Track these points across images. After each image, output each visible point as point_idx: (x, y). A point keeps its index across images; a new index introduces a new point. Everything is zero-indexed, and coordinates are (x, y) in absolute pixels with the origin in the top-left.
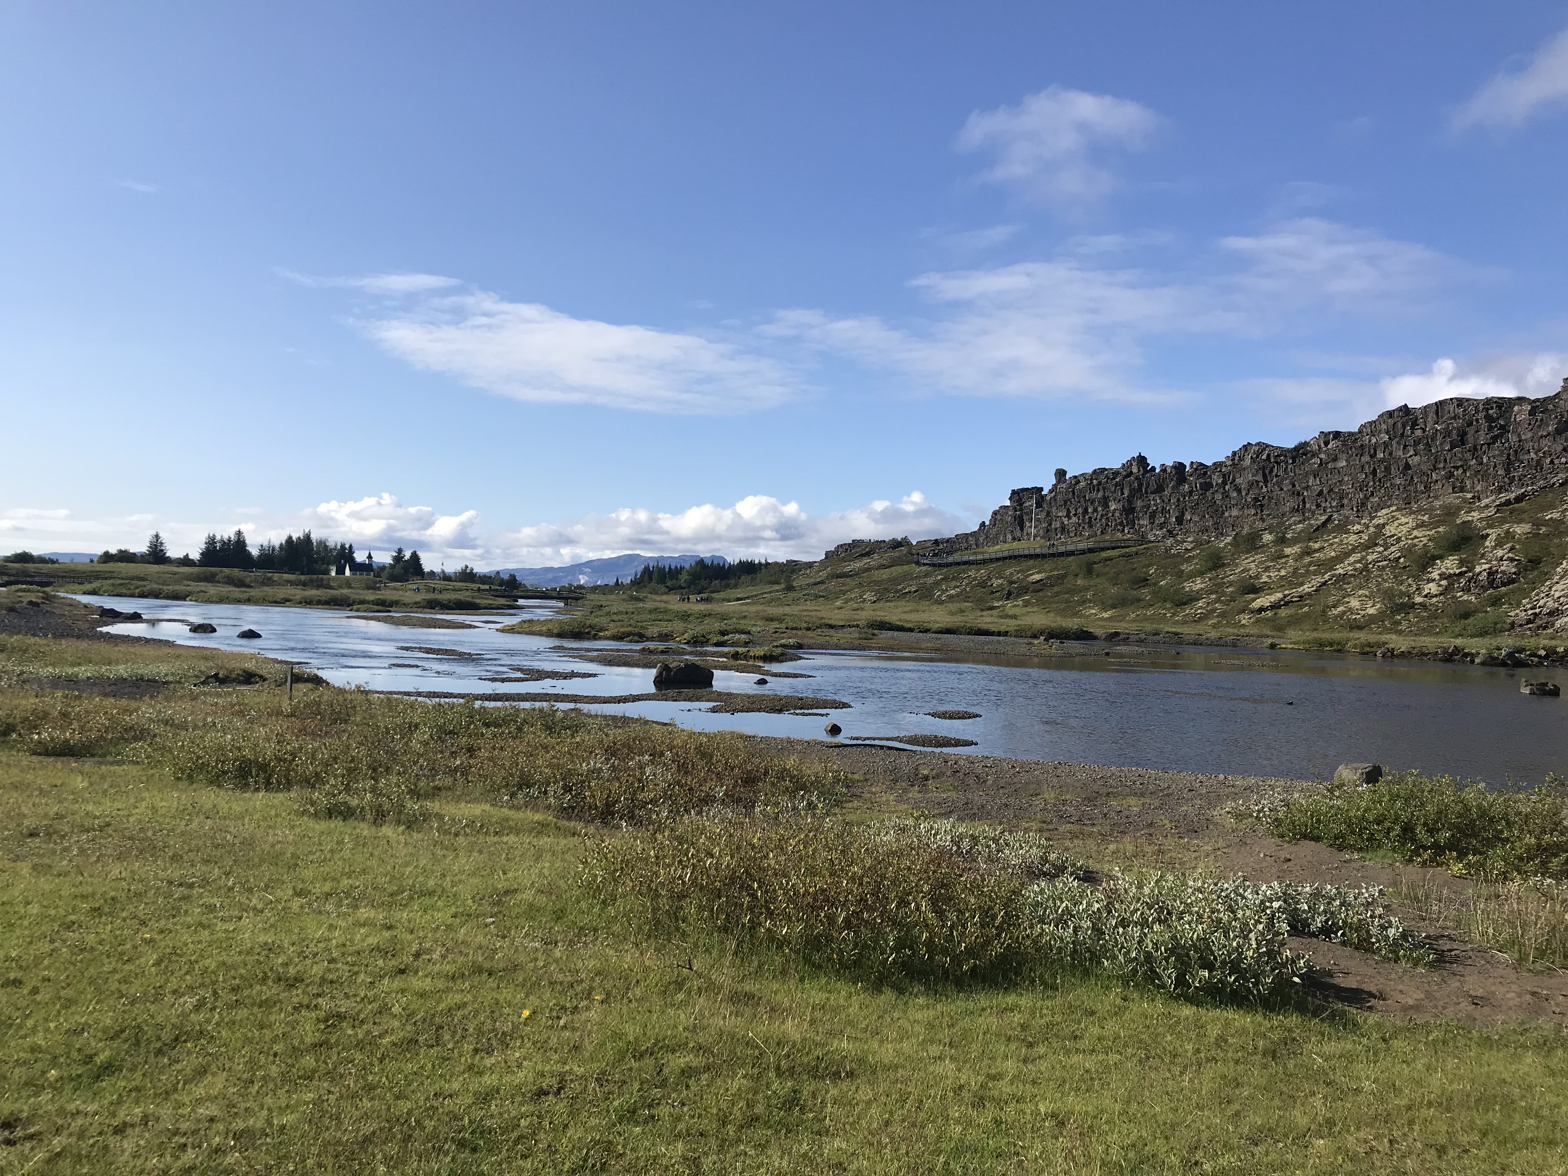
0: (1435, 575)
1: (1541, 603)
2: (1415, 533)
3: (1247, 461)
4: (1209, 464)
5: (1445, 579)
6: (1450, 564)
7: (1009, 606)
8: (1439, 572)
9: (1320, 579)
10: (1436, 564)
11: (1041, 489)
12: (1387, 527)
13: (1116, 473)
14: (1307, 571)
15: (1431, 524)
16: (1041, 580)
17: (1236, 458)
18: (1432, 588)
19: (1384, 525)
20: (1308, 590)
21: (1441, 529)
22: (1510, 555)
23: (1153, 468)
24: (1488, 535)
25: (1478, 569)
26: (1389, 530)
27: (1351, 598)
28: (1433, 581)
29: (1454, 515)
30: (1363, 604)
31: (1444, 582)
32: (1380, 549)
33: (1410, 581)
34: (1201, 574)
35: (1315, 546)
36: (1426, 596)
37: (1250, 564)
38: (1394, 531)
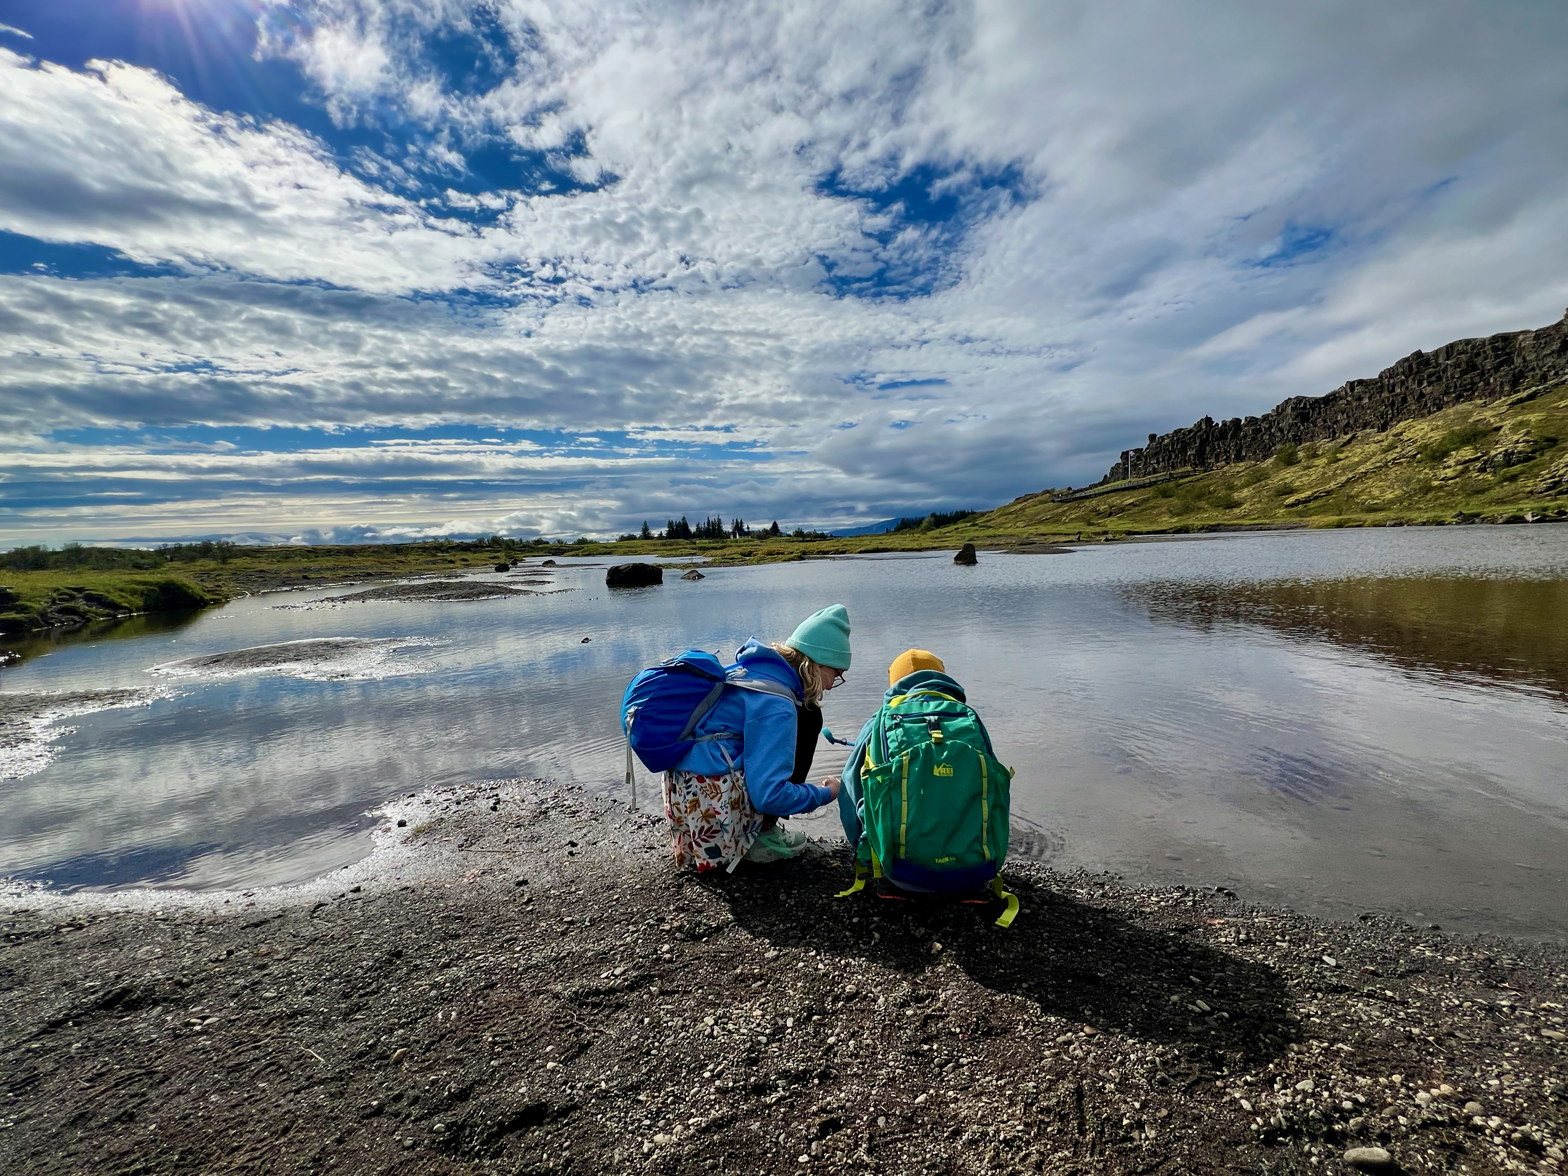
0: (1451, 463)
2: (1430, 435)
3: (1289, 410)
4: (1259, 416)
5: (1461, 464)
6: (1466, 453)
7: (1111, 521)
8: (1455, 460)
9: (1344, 480)
10: (1452, 455)
11: (1140, 449)
12: (1405, 434)
14: (1333, 474)
15: (1445, 426)
16: (1134, 502)
17: (1280, 410)
18: (1449, 472)
19: (1402, 433)
20: (1333, 487)
21: (1455, 428)
22: (1525, 438)
23: (1217, 424)
24: (1501, 427)
25: (1493, 453)
26: (1408, 435)
27: (1373, 489)
28: (1450, 467)
29: (1466, 418)
30: (1383, 492)
31: (1459, 467)
32: (1398, 450)
33: (1426, 471)
34: (1247, 486)
35: (1340, 456)
36: (1443, 480)
37: (1288, 475)
38: (1410, 436)
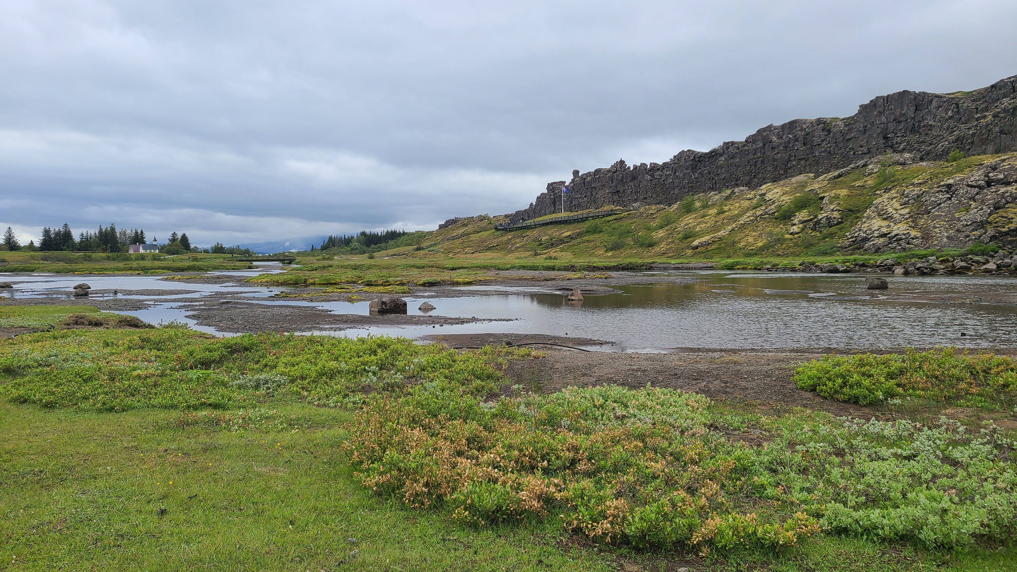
0: (796, 221)
1: (856, 235)
2: (783, 198)
3: (683, 162)
4: (661, 163)
5: (802, 223)
6: (803, 215)
7: (553, 253)
8: (798, 219)
9: (730, 228)
10: (796, 215)
11: (565, 182)
12: (767, 195)
13: (609, 171)
14: (723, 223)
15: (791, 192)
16: (570, 236)
17: (676, 160)
18: (795, 229)
19: (764, 194)
20: (724, 234)
21: (798, 195)
22: (837, 208)
23: (629, 168)
24: (824, 197)
25: (820, 217)
26: (769, 196)
27: (749, 237)
28: (795, 225)
29: (804, 186)
30: (756, 240)
31: (801, 226)
32: (763, 208)
33: (781, 226)
34: (661, 228)
35: (726, 208)
36: (791, 234)
37: (689, 220)
38: (771, 197)
